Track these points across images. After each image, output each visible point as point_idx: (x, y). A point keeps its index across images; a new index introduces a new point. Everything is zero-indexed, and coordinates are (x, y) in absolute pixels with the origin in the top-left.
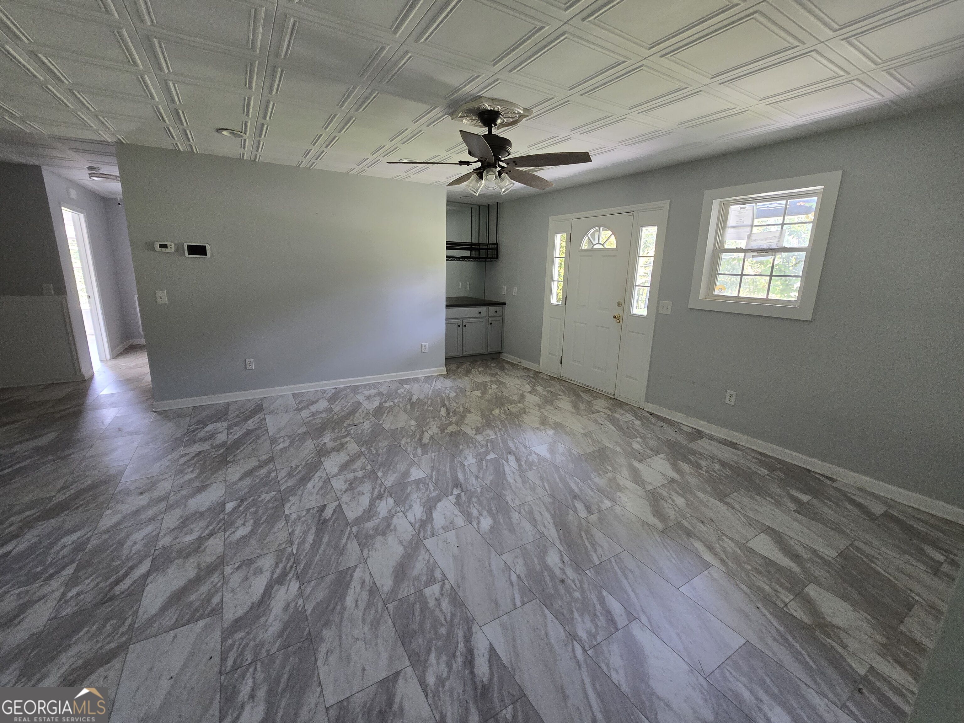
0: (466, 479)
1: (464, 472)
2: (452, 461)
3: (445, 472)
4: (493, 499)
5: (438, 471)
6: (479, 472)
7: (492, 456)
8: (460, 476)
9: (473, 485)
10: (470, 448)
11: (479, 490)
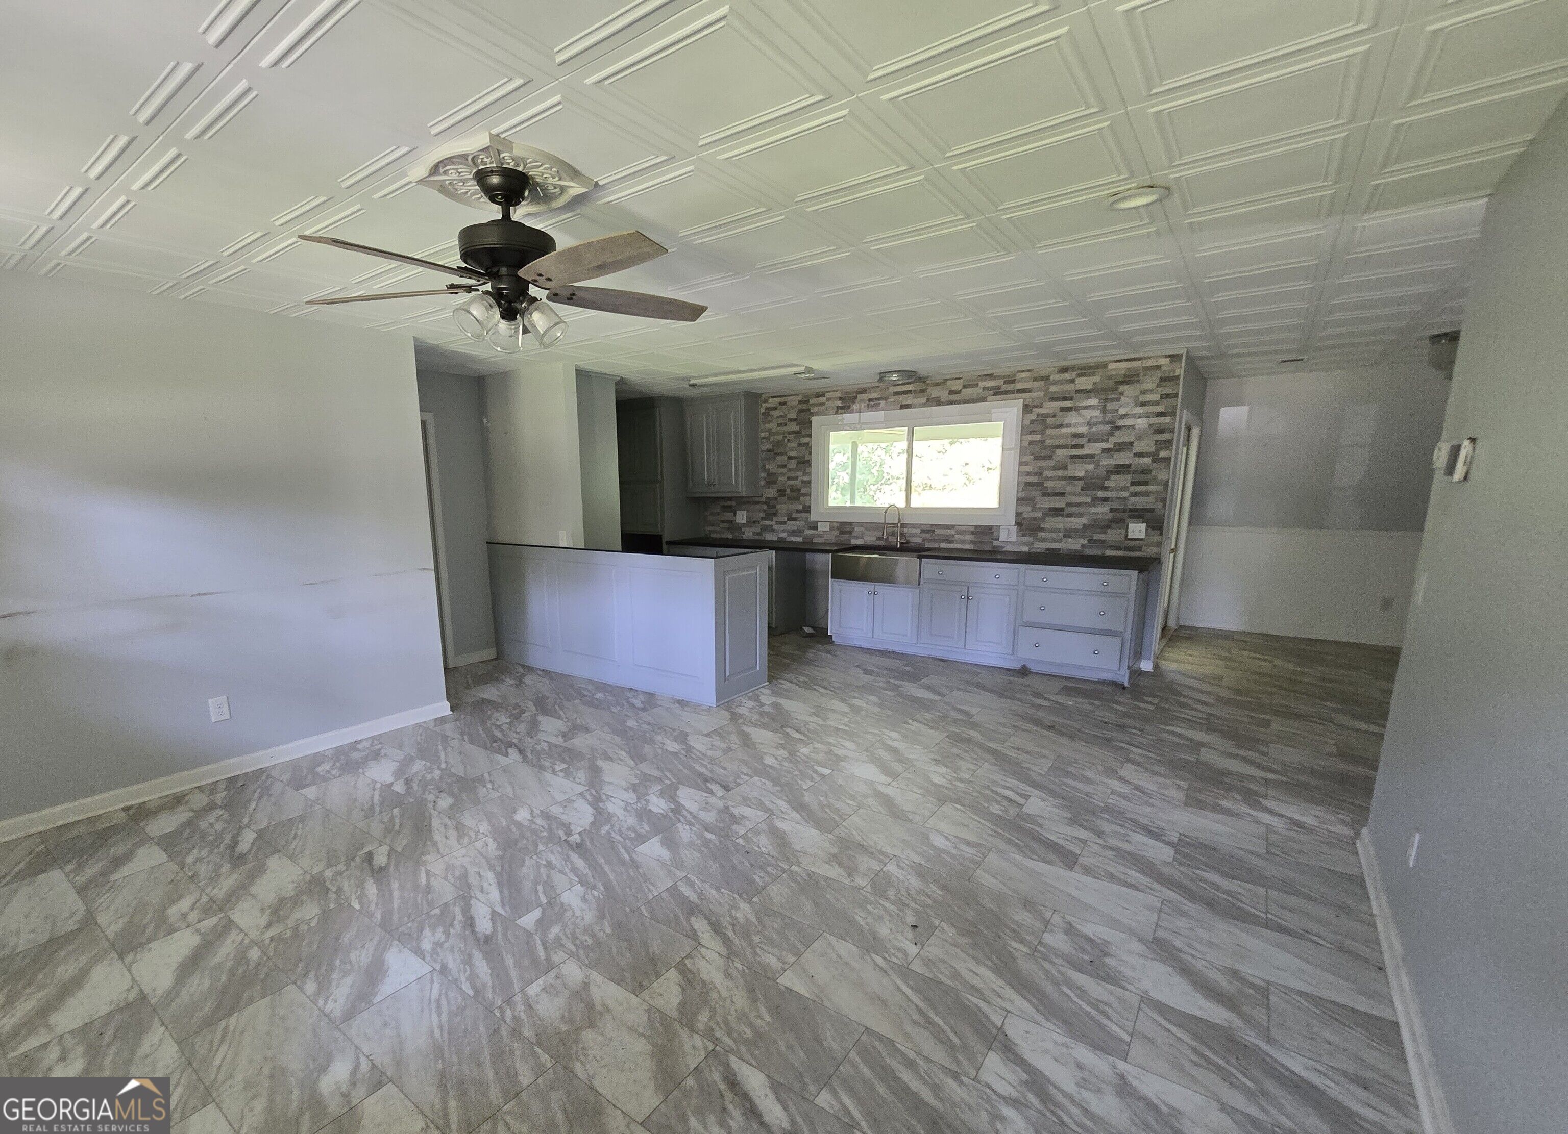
0: (567, 859)
1: (574, 870)
2: (608, 887)
3: (608, 862)
4: (516, 841)
5: (623, 862)
6: (548, 876)
7: (529, 920)
8: (580, 863)
9: (552, 852)
10: (585, 931)
11: (541, 848)
